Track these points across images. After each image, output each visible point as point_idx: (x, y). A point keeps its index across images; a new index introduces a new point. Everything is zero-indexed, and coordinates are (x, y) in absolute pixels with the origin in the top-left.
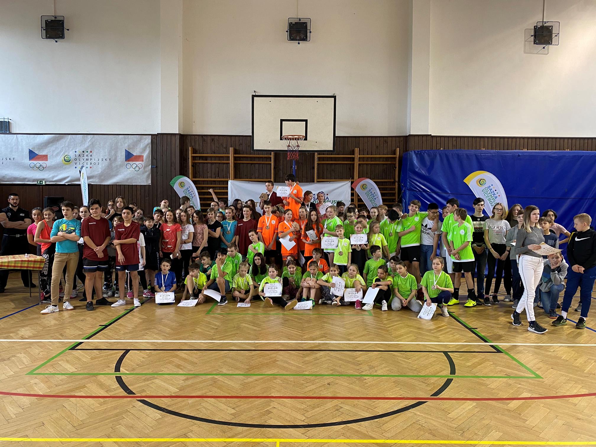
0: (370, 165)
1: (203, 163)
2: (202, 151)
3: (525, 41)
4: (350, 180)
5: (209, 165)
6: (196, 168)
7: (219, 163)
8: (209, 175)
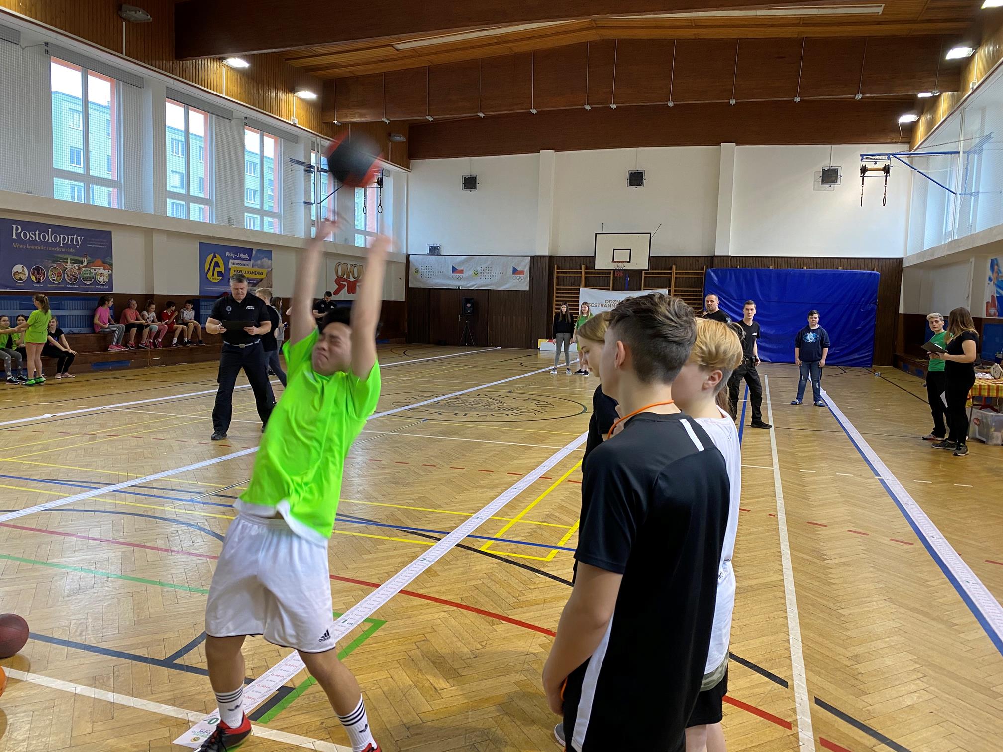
0: (683, 278)
1: (564, 276)
2: (564, 267)
3: (815, 181)
4: (668, 289)
5: (568, 277)
7: (575, 276)
8: (567, 284)
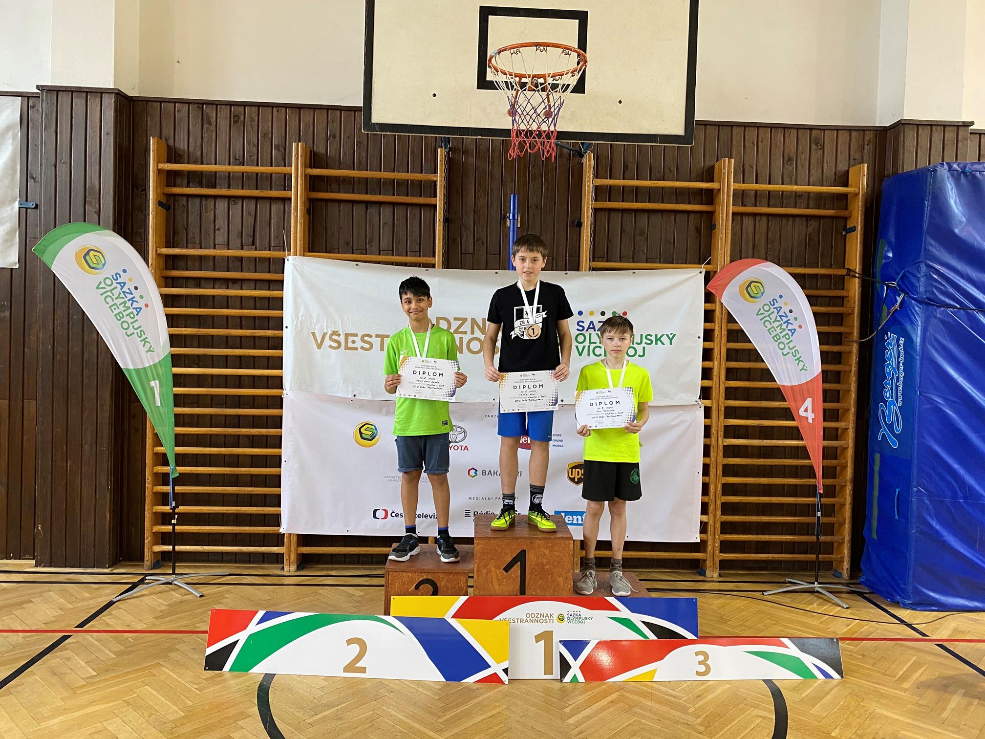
0: (764, 219)
1: (201, 196)
2: (199, 153)
4: (703, 268)
5: (222, 205)
6: (178, 212)
7: (257, 199)
8: (221, 238)
